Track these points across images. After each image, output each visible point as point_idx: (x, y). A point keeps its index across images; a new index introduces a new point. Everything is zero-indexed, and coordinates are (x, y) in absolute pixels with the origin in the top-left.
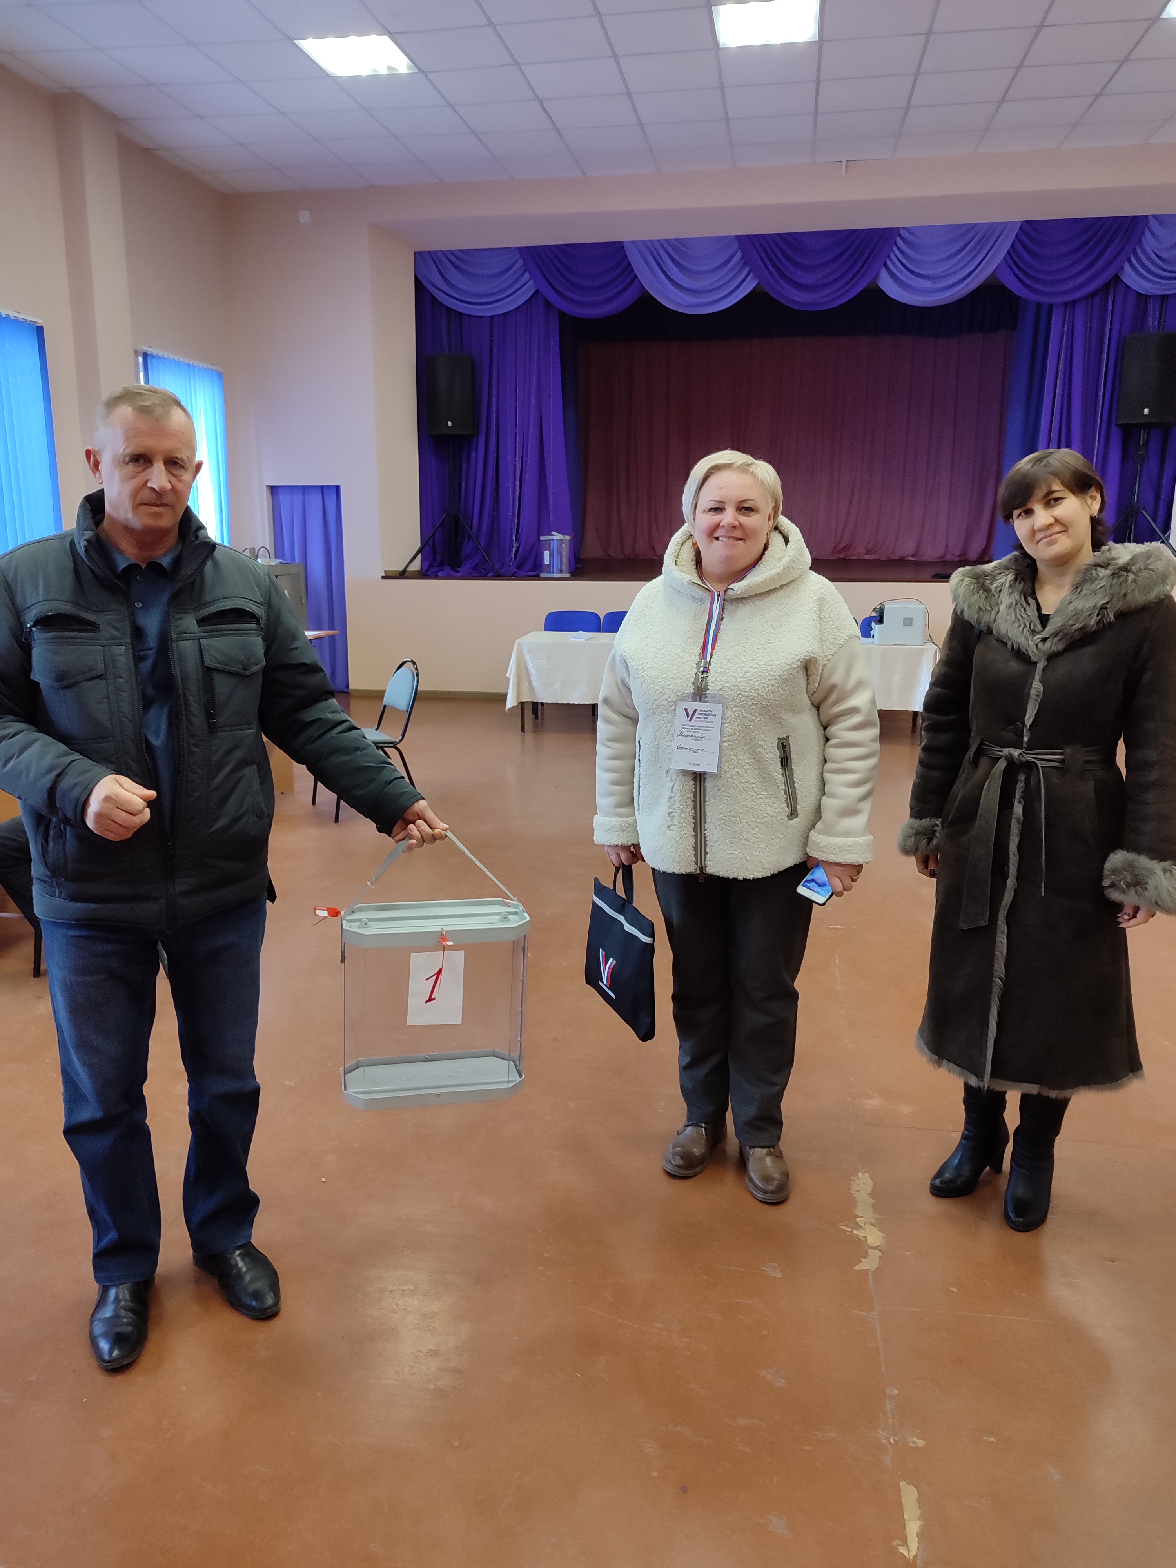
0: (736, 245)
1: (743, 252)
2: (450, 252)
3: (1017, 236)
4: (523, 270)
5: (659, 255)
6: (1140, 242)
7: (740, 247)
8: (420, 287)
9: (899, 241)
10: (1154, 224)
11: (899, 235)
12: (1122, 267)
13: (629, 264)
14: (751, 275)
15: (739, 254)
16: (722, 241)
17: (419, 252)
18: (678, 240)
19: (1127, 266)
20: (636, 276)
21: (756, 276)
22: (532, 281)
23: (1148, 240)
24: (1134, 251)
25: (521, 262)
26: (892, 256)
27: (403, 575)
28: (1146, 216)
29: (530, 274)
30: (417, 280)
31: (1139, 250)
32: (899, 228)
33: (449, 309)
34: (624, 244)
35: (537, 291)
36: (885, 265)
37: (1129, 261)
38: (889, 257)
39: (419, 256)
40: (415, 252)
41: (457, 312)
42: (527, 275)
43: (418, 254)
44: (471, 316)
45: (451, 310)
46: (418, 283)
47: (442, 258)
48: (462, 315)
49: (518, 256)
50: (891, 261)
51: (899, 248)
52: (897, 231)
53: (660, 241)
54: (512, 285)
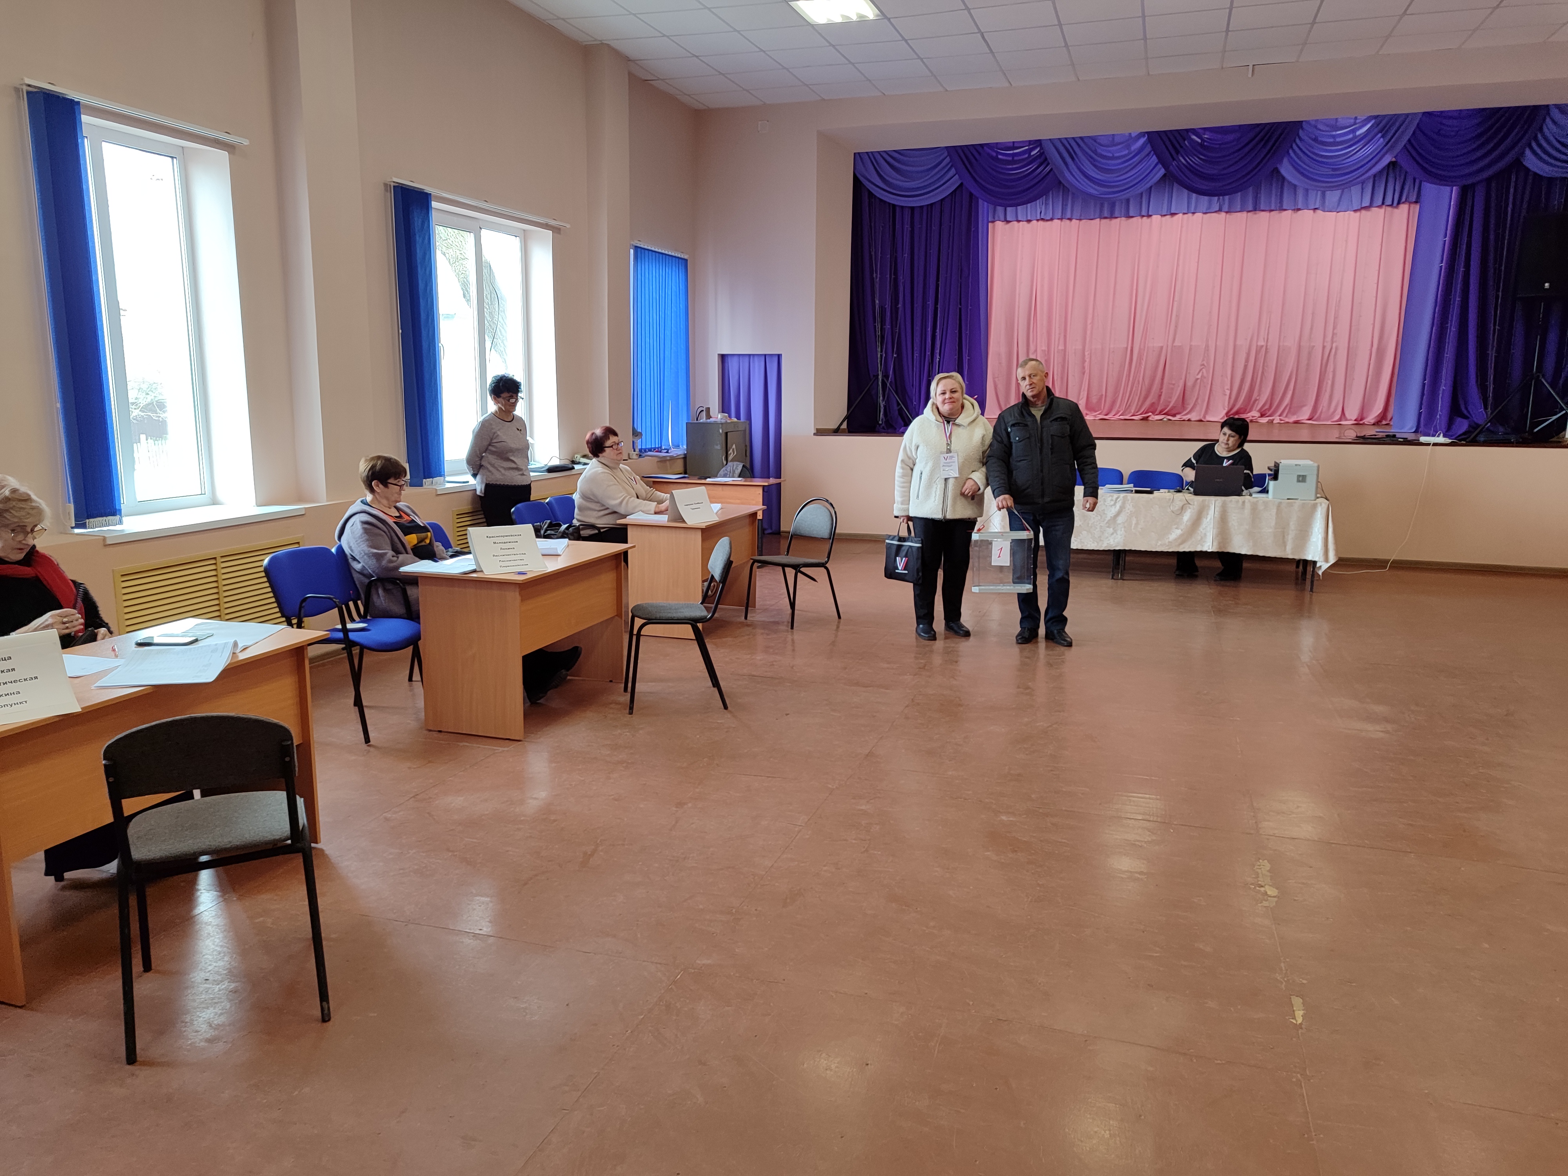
0: (1145, 138)
1: (1151, 144)
2: (886, 152)
3: (1417, 126)
4: (950, 166)
5: (1073, 150)
6: (1541, 129)
7: (1151, 140)
8: (857, 183)
9: (1302, 133)
10: (1555, 113)
11: (1302, 127)
12: (1523, 153)
13: (1046, 159)
14: (1160, 164)
15: (1148, 148)
16: (1131, 138)
18: (1092, 137)
19: (1528, 152)
22: (957, 176)
23: (1550, 128)
24: (1536, 139)
26: (1294, 146)
27: (833, 432)
28: (1548, 106)
29: (956, 170)
30: (855, 177)
31: (1539, 136)
32: (1302, 122)
33: (882, 201)
34: (1042, 143)
35: (961, 185)
36: (1288, 155)
37: (1530, 147)
38: (1291, 147)
39: (858, 157)
40: (855, 153)
41: (889, 204)
42: (953, 171)
43: (857, 155)
44: (902, 207)
45: (885, 202)
46: (856, 180)
47: (878, 157)
48: (894, 206)
49: (946, 154)
50: (1295, 152)
51: (1300, 138)
52: (1300, 124)
53: (1074, 139)
54: (939, 179)
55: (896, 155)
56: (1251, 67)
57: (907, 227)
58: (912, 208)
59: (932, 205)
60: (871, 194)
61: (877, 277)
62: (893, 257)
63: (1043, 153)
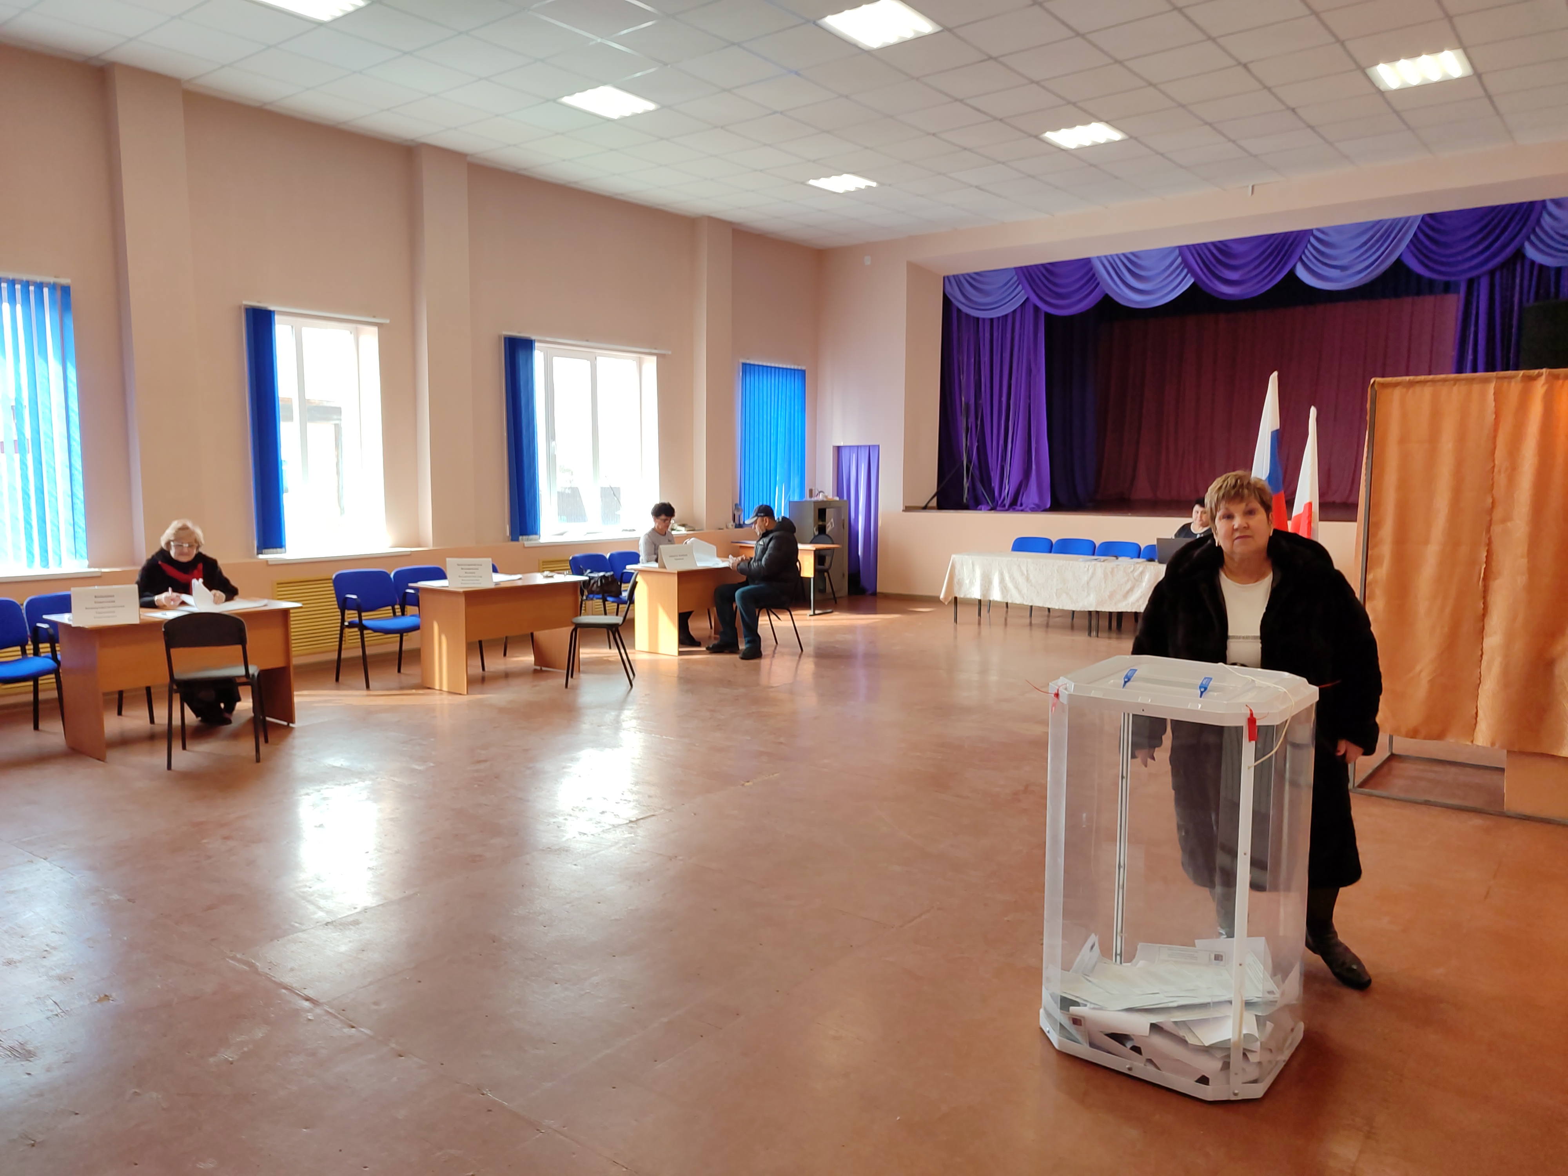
0: (1177, 252)
1: (1182, 257)
2: (968, 275)
4: (1017, 283)
6: (1538, 222)
7: (1181, 254)
8: (947, 303)
9: (1312, 240)
10: (1551, 207)
11: (1313, 234)
12: (1522, 245)
13: (1094, 275)
14: (1189, 275)
15: (1180, 259)
16: (1165, 253)
17: (948, 276)
18: (1133, 254)
19: (1527, 246)
20: (1099, 283)
21: (1193, 276)
23: (1546, 220)
24: (1534, 231)
25: (1015, 278)
26: (1306, 251)
27: (925, 508)
28: (1543, 202)
29: (1022, 285)
30: (945, 296)
31: (1538, 230)
32: (1311, 231)
33: (967, 315)
34: (1090, 260)
35: (1027, 299)
36: (1301, 259)
37: (1529, 239)
38: (1304, 252)
40: (943, 277)
41: (974, 317)
42: (1020, 287)
43: (945, 278)
44: (984, 319)
45: (970, 316)
47: (962, 278)
48: (978, 319)
49: (1014, 273)
50: (1307, 257)
51: (1313, 246)
52: (1310, 232)
53: (1117, 255)
54: (1009, 295)
55: (975, 277)
56: (1251, 187)
57: (987, 335)
58: (992, 320)
59: (1007, 316)
60: (959, 310)
61: (963, 379)
62: (977, 361)
63: (1091, 269)
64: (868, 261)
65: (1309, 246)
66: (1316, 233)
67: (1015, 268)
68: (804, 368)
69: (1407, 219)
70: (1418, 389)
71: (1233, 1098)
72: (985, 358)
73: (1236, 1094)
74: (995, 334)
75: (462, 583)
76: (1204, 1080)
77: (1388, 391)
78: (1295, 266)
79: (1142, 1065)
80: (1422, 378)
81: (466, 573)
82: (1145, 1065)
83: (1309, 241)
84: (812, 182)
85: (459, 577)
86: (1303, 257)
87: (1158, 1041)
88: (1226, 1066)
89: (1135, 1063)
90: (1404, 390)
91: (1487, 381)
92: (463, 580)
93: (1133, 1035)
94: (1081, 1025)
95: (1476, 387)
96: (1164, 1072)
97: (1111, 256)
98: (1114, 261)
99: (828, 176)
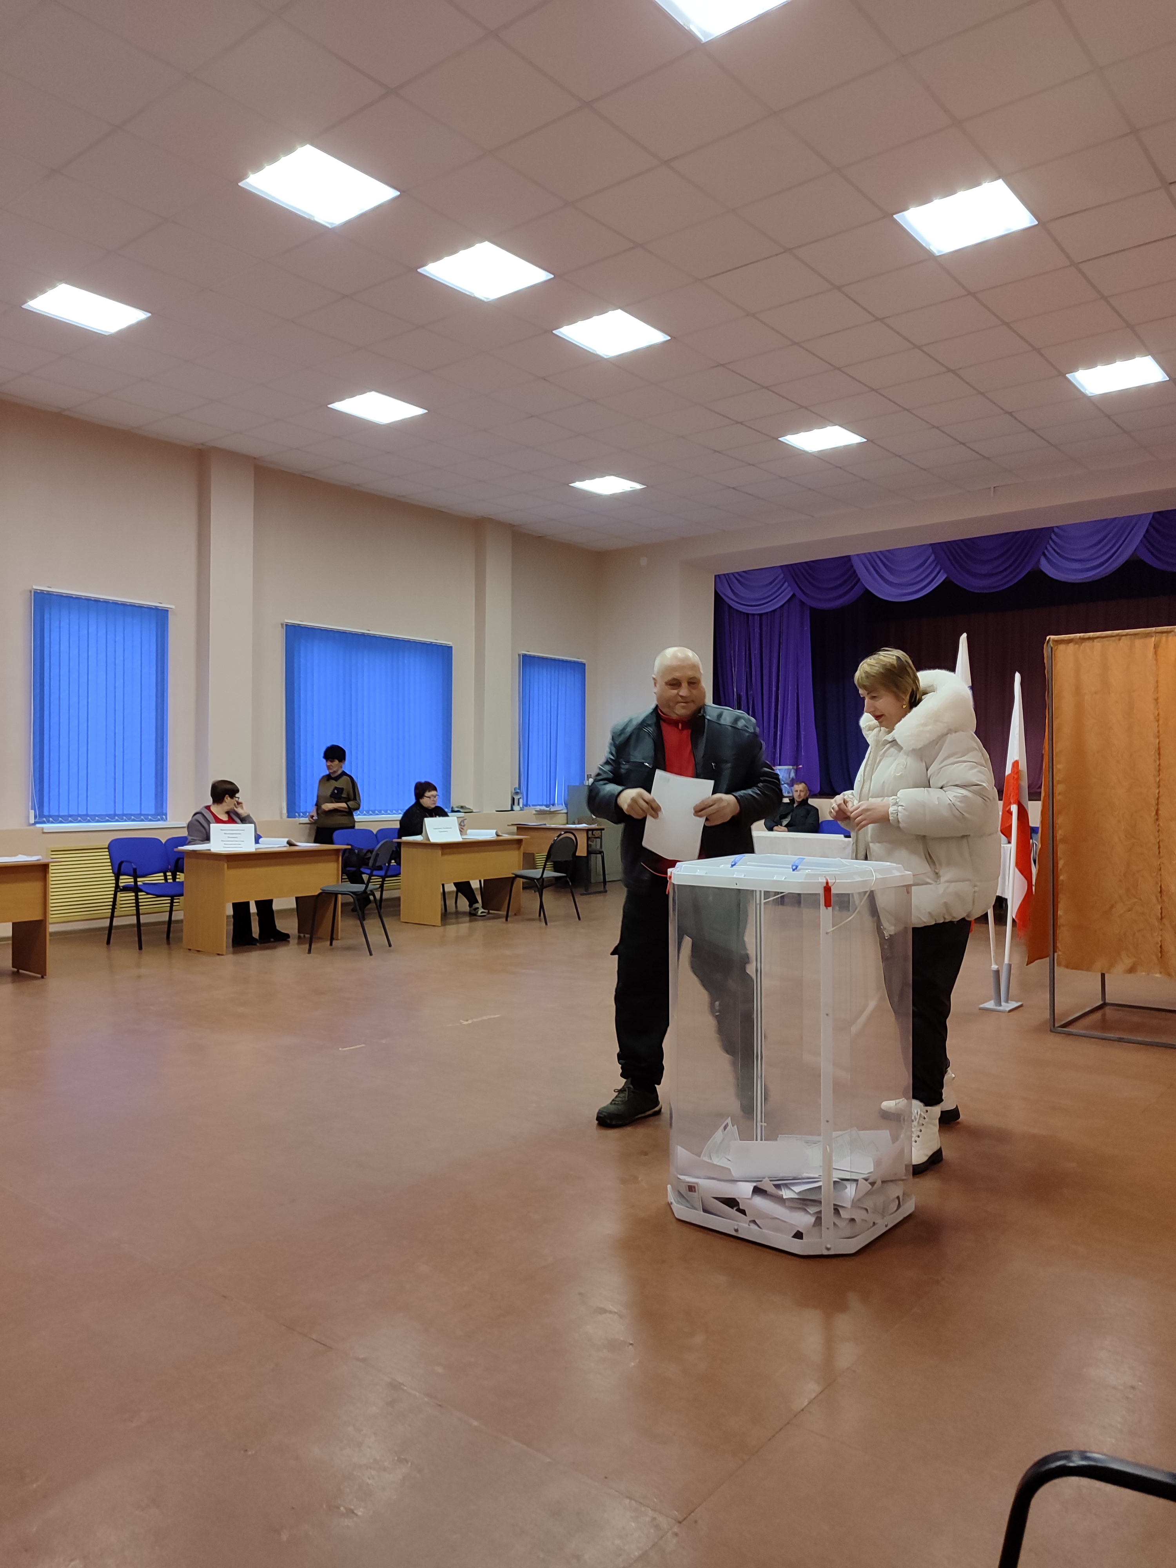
0: (931, 550)
1: (937, 555)
2: (737, 573)
3: (1150, 523)
4: (785, 580)
5: (876, 562)
7: (933, 552)
8: (718, 599)
9: (1053, 536)
11: (1054, 531)
13: (855, 571)
14: (942, 571)
15: (932, 557)
16: (918, 549)
17: (718, 575)
18: (888, 551)
20: (859, 579)
21: (946, 572)
22: (789, 588)
25: (782, 576)
26: (1049, 547)
29: (788, 583)
30: (716, 593)
33: (737, 611)
34: (852, 558)
35: (794, 595)
36: (1044, 554)
38: (1046, 548)
39: (718, 578)
40: (715, 576)
41: (744, 613)
42: (786, 584)
43: (718, 577)
44: (753, 615)
45: (741, 612)
46: (717, 594)
47: (732, 576)
48: (748, 614)
49: (780, 571)
50: (1048, 551)
51: (1053, 541)
52: (1051, 529)
53: (875, 553)
54: (775, 592)
55: (744, 574)
56: (992, 489)
57: (757, 630)
58: (761, 615)
59: (774, 611)
60: (730, 607)
61: (735, 671)
62: (747, 653)
63: (852, 566)
64: (644, 561)
65: (1051, 542)
66: (1056, 530)
67: (781, 567)
68: (584, 661)
69: (1140, 516)
70: (1088, 644)
71: (826, 1253)
72: (755, 652)
73: (828, 1249)
74: (764, 629)
75: (224, 847)
76: (799, 1235)
77: (1062, 647)
78: (1039, 560)
79: (747, 1225)
80: (1091, 634)
81: (229, 837)
82: (749, 1225)
83: (1051, 538)
84: (578, 485)
85: (222, 841)
86: (1046, 552)
87: (759, 1202)
88: (818, 1221)
89: (740, 1224)
90: (1077, 646)
91: (1148, 635)
92: (225, 844)
93: (739, 1198)
94: (695, 1191)
95: (1138, 643)
96: (764, 1231)
97: (869, 553)
98: (873, 558)
99: (592, 477)
